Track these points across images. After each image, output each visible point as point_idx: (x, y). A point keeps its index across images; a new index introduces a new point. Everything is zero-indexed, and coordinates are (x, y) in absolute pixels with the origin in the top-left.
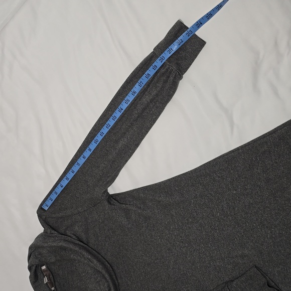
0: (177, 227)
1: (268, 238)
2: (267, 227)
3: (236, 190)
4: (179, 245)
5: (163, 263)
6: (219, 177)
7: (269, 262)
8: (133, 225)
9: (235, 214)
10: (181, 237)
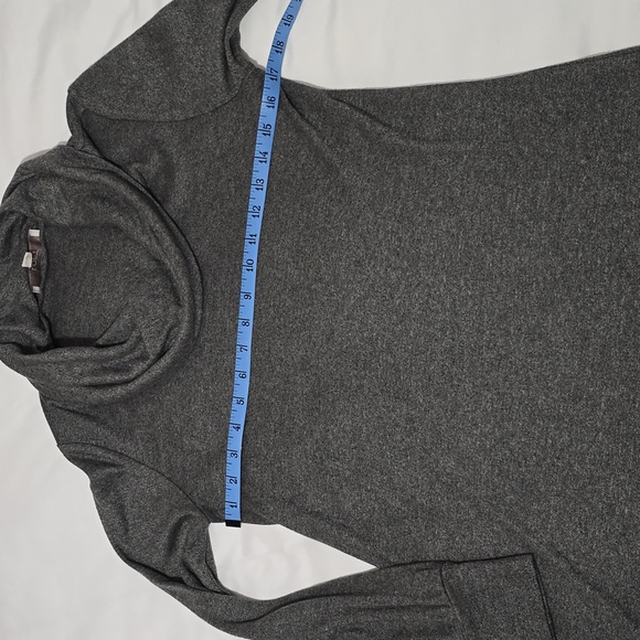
0: (398, 212)
1: (618, 305)
2: (629, 276)
3: (588, 158)
4: (387, 259)
5: (332, 295)
6: (560, 113)
7: (596, 367)
8: (294, 176)
9: (559, 220)
10: (400, 239)
